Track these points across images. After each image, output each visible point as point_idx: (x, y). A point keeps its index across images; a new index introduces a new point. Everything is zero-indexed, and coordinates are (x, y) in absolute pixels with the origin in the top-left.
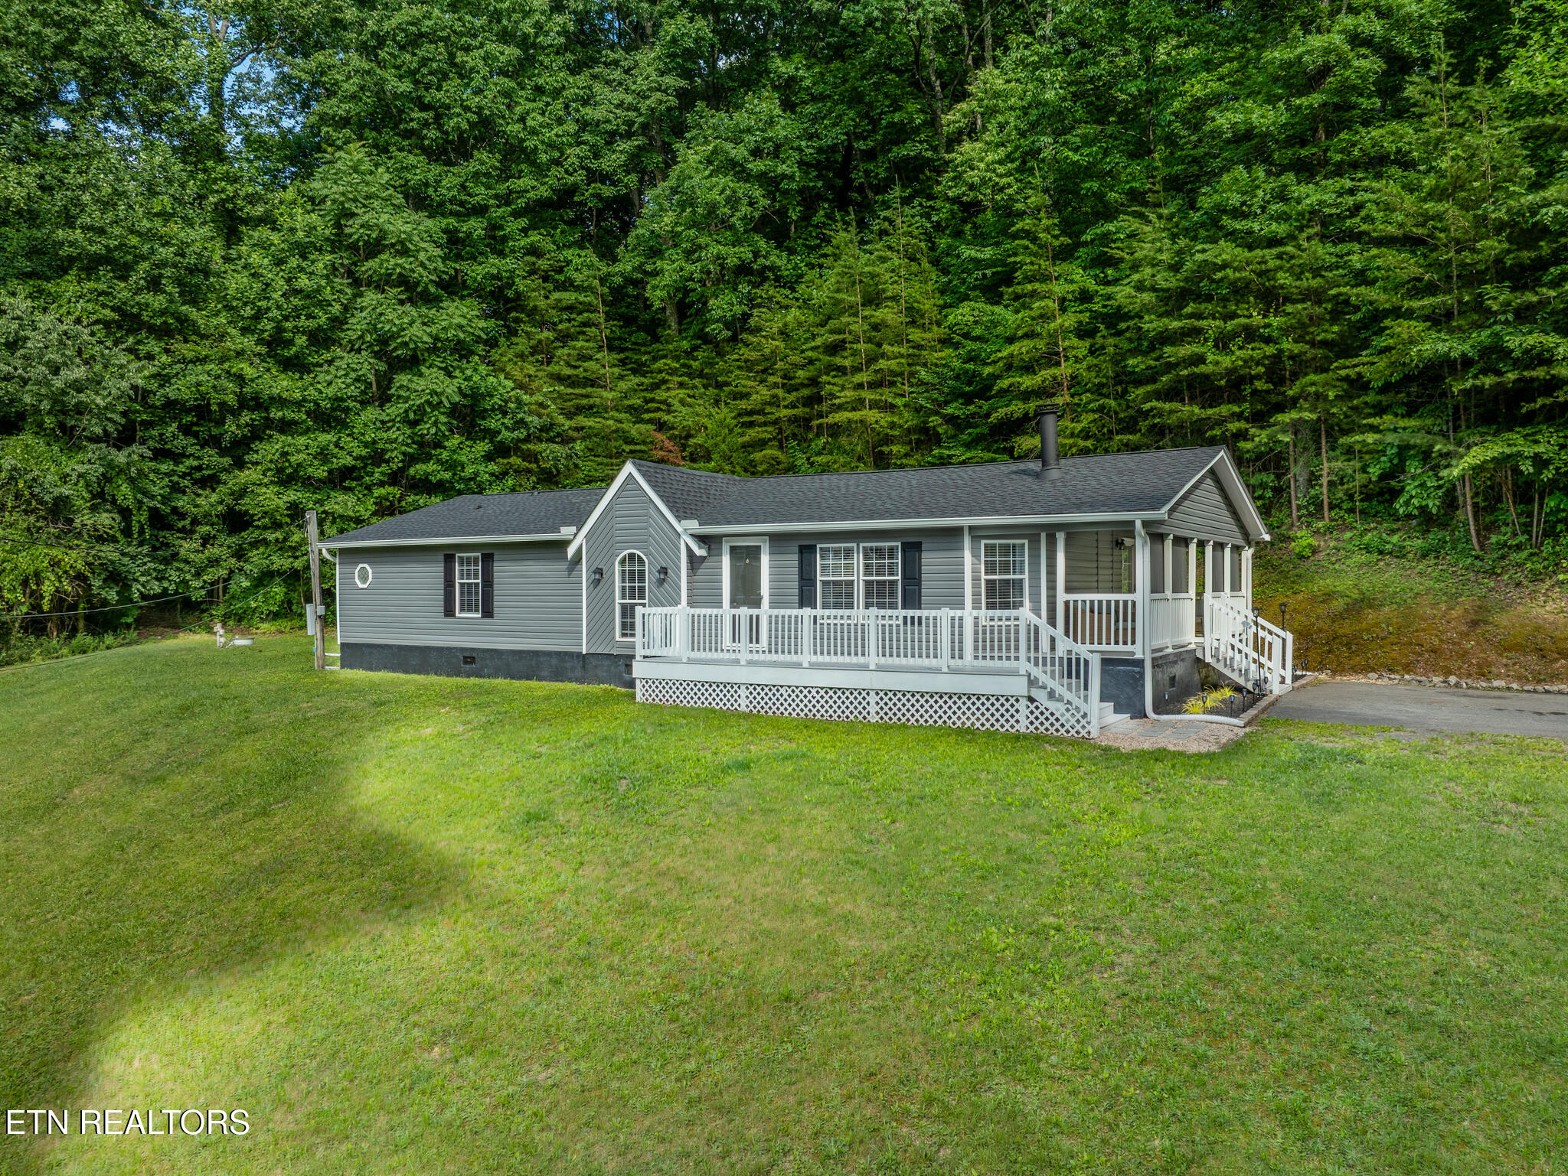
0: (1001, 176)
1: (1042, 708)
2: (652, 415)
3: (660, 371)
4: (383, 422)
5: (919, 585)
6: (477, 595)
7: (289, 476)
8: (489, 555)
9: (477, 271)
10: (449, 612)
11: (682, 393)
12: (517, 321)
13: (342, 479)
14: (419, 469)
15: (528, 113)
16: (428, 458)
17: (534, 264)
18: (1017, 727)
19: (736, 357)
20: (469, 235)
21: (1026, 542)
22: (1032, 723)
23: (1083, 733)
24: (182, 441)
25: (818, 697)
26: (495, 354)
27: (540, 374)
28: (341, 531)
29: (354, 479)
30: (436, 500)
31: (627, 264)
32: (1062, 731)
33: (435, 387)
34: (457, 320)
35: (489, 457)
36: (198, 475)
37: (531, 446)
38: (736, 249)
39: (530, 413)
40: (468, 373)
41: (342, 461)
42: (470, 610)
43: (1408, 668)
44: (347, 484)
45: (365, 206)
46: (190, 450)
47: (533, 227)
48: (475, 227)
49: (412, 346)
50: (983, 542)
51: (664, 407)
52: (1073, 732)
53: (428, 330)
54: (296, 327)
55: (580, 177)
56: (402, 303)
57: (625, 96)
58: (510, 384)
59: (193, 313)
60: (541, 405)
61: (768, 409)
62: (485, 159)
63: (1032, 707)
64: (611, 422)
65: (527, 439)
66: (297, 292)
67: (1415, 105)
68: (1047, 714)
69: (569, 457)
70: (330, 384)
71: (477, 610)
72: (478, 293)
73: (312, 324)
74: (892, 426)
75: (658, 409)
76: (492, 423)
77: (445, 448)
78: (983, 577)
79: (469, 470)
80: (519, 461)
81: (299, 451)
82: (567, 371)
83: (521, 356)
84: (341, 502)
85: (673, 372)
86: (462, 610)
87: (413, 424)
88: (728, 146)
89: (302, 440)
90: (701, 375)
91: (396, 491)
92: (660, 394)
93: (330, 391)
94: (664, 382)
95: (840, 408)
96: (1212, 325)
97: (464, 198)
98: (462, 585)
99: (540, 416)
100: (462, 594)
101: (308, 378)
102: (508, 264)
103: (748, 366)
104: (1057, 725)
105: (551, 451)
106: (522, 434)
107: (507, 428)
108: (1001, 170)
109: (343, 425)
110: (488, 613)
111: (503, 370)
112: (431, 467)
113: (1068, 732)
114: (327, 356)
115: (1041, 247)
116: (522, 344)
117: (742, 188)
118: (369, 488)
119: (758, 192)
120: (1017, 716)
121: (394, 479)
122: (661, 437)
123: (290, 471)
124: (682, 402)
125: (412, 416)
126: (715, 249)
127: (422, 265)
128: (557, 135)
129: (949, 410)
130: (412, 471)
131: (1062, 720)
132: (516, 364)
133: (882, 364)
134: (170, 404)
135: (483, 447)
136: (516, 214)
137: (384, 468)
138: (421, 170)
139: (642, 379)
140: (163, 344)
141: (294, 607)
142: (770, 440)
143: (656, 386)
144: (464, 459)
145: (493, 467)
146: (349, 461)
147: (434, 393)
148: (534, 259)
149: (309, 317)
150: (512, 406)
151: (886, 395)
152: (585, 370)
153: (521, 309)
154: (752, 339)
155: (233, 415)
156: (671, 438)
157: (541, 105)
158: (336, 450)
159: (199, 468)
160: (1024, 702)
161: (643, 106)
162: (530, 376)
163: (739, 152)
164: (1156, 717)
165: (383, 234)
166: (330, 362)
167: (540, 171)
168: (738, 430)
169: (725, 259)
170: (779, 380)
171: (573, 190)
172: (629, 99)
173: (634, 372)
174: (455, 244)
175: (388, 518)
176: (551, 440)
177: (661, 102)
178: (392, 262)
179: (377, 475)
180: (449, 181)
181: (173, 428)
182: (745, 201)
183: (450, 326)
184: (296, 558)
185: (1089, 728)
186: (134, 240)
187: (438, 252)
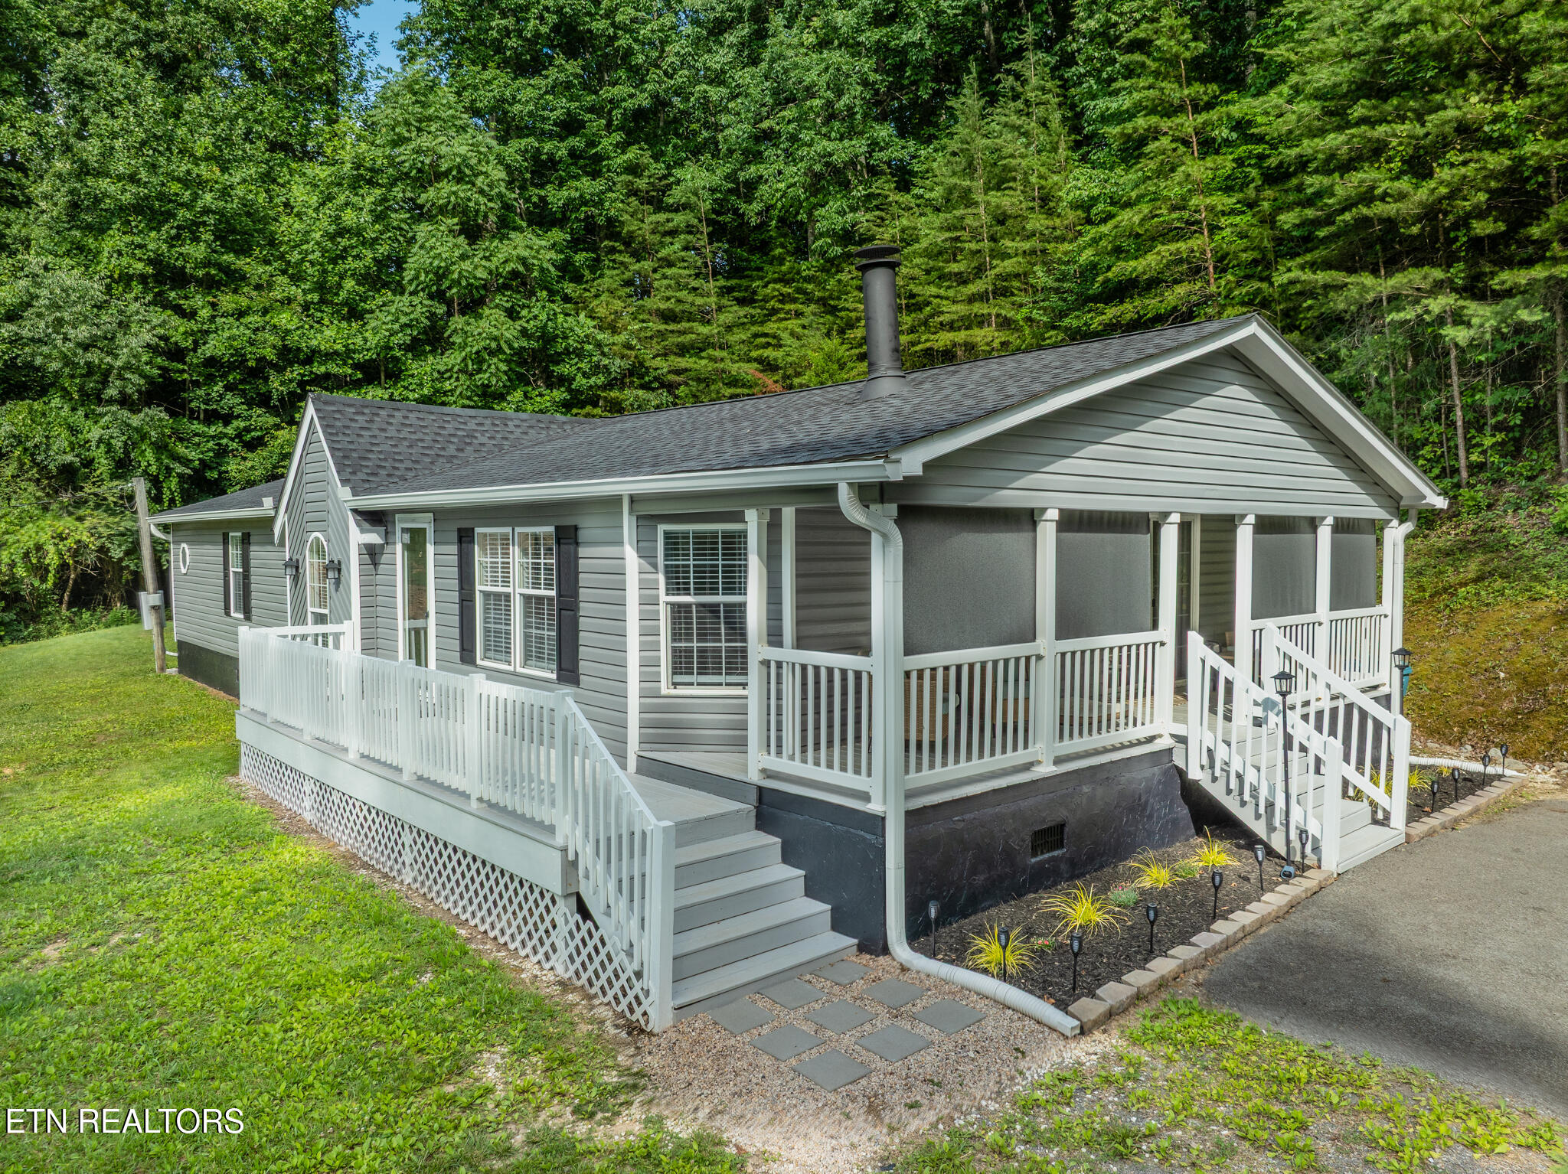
2: (759, 353)
4: (440, 373)
5: (577, 608)
8: (247, 536)
9: (556, 197)
10: (227, 610)
11: (793, 323)
24: (231, 400)
33: (493, 330)
34: (518, 252)
36: (248, 437)
39: (612, 355)
45: (419, 129)
46: (236, 411)
47: (631, 141)
49: (464, 283)
50: (662, 528)
51: (773, 342)
54: (344, 270)
56: (455, 235)
58: (588, 323)
59: (241, 263)
60: (627, 345)
62: (564, 65)
65: (609, 386)
71: (242, 610)
75: (767, 345)
76: (565, 369)
78: (663, 598)
85: (785, 298)
86: (235, 608)
87: (471, 375)
92: (771, 327)
94: (775, 311)
98: (234, 574)
99: (623, 358)
100: (234, 587)
101: (356, 326)
106: (600, 380)
107: (583, 374)
110: (247, 614)
124: (792, 334)
125: (470, 364)
127: (480, 191)
128: (653, 31)
134: (211, 361)
138: (497, 85)
139: (749, 310)
140: (210, 298)
147: (492, 337)
149: (357, 257)
150: (589, 347)
153: (615, 236)
155: (278, 372)
159: (247, 430)
162: (616, 313)
166: (381, 308)
167: (638, 76)
168: (851, 365)
173: (741, 302)
178: (448, 189)
180: (526, 94)
181: (219, 387)
186: (175, 187)
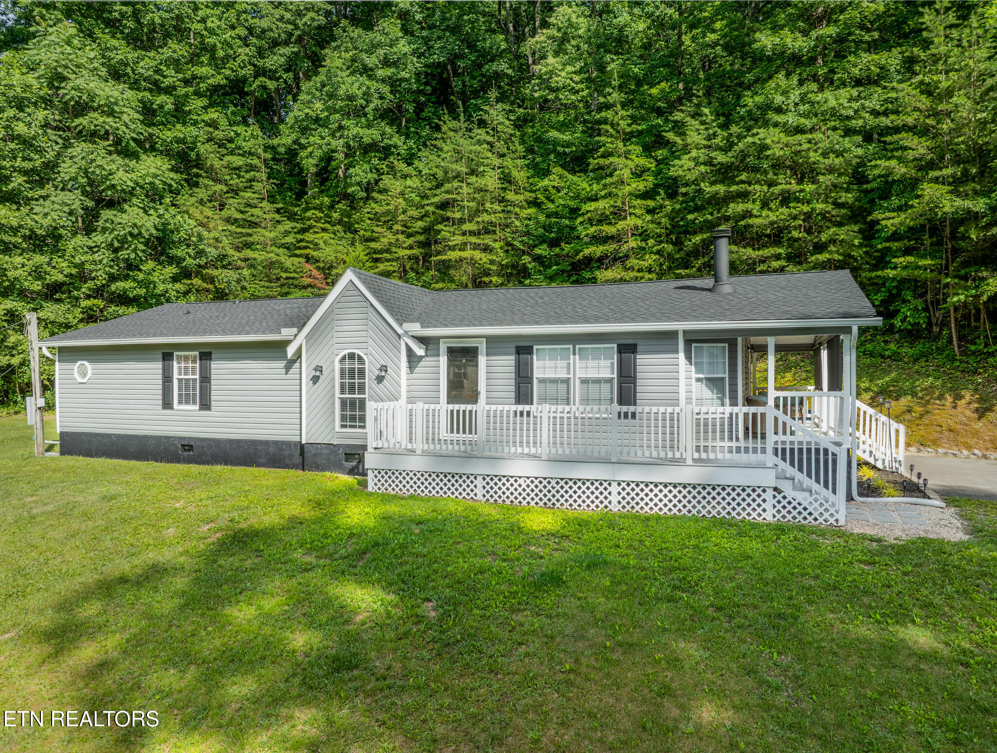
0: (577, 83)
1: (789, 498)
2: (302, 252)
3: (309, 219)
4: (90, 248)
5: (635, 383)
6: (194, 389)
7: (6, 288)
8: (206, 354)
9: (166, 136)
10: (167, 404)
11: (326, 236)
12: (198, 176)
13: (53, 292)
14: (119, 286)
15: (208, 17)
16: (127, 277)
17: (211, 133)
18: (764, 515)
19: (369, 210)
20: (161, 107)
21: (726, 345)
22: (779, 511)
23: (832, 521)
25: (558, 487)
26: (180, 200)
27: (216, 217)
28: (52, 334)
29: (63, 293)
30: (132, 310)
31: (285, 139)
32: (810, 519)
33: (136, 221)
34: (153, 170)
35: (175, 279)
37: (210, 271)
38: (370, 132)
39: (210, 245)
40: (161, 212)
41: (54, 278)
42: (187, 402)
43: (936, 443)
44: (57, 296)
45: (75, 73)
47: (211, 105)
48: (167, 102)
50: (693, 345)
51: (312, 246)
52: (821, 520)
53: (130, 176)
54: (12, 166)
55: (248, 71)
56: (110, 153)
57: (285, 13)
58: (192, 222)
60: (217, 240)
61: (394, 250)
62: (175, 49)
63: (779, 497)
64: (272, 255)
65: (206, 266)
66: (13, 138)
67: (926, 29)
68: (795, 503)
69: (238, 281)
70: (46, 215)
71: (194, 403)
72: (167, 153)
73: (28, 165)
74: (492, 262)
75: (306, 248)
76: (179, 252)
77: (140, 270)
78: (694, 376)
79: (161, 287)
80: (200, 282)
81: (16, 268)
82: (239, 216)
83: (201, 202)
84: (52, 311)
85: (318, 220)
86: (180, 402)
87: (116, 251)
88: (364, 56)
89: (18, 260)
90: (340, 222)
91: (100, 303)
92: (309, 236)
93: (46, 222)
94: (310, 227)
95: (452, 248)
96: (759, 189)
97: (157, 77)
98: (180, 380)
99: (216, 248)
100: (180, 389)
101: (25, 210)
102: (191, 131)
103: (376, 218)
104: (805, 514)
105: (224, 276)
106: (202, 261)
107: (190, 256)
108: (577, 78)
109: (55, 250)
110: (205, 405)
111: (187, 212)
112: (128, 285)
113: (816, 519)
114: (43, 192)
115: (618, 132)
116: (201, 193)
117: (374, 86)
118: (77, 299)
119: (386, 89)
120: (764, 506)
121: (98, 292)
122: (308, 267)
123: (7, 283)
124: (327, 243)
125: (116, 244)
126: (355, 130)
127: (126, 125)
128: (231, 37)
129: (537, 251)
130: (113, 287)
131: (810, 509)
132: (197, 208)
133: (485, 217)
135: (171, 270)
136: (198, 94)
137: (90, 284)
138: (122, 52)
139: (296, 224)
141: (10, 396)
142: (394, 272)
143: (303, 231)
144: (156, 279)
145: (178, 286)
146: (60, 278)
147: (135, 225)
148: (211, 130)
149: (25, 159)
150: (194, 239)
151: (487, 240)
152: (252, 215)
153: (201, 167)
154: (380, 197)
156: (318, 268)
157: (218, 12)
158: (49, 269)
160: (770, 493)
161: (300, 23)
162: (208, 218)
163: (371, 61)
164: (862, 499)
165: (92, 97)
166: (45, 198)
167: (218, 63)
168: (368, 264)
169: (362, 138)
170: (400, 228)
171: (244, 80)
172: (288, 16)
173: (289, 219)
174: (148, 112)
175: (91, 325)
176: (224, 267)
177: (313, 19)
178: (101, 120)
179: (83, 290)
180: (146, 63)
182: (376, 96)
183: (148, 175)
184: (13, 356)
185: (837, 516)
187: (137, 116)
